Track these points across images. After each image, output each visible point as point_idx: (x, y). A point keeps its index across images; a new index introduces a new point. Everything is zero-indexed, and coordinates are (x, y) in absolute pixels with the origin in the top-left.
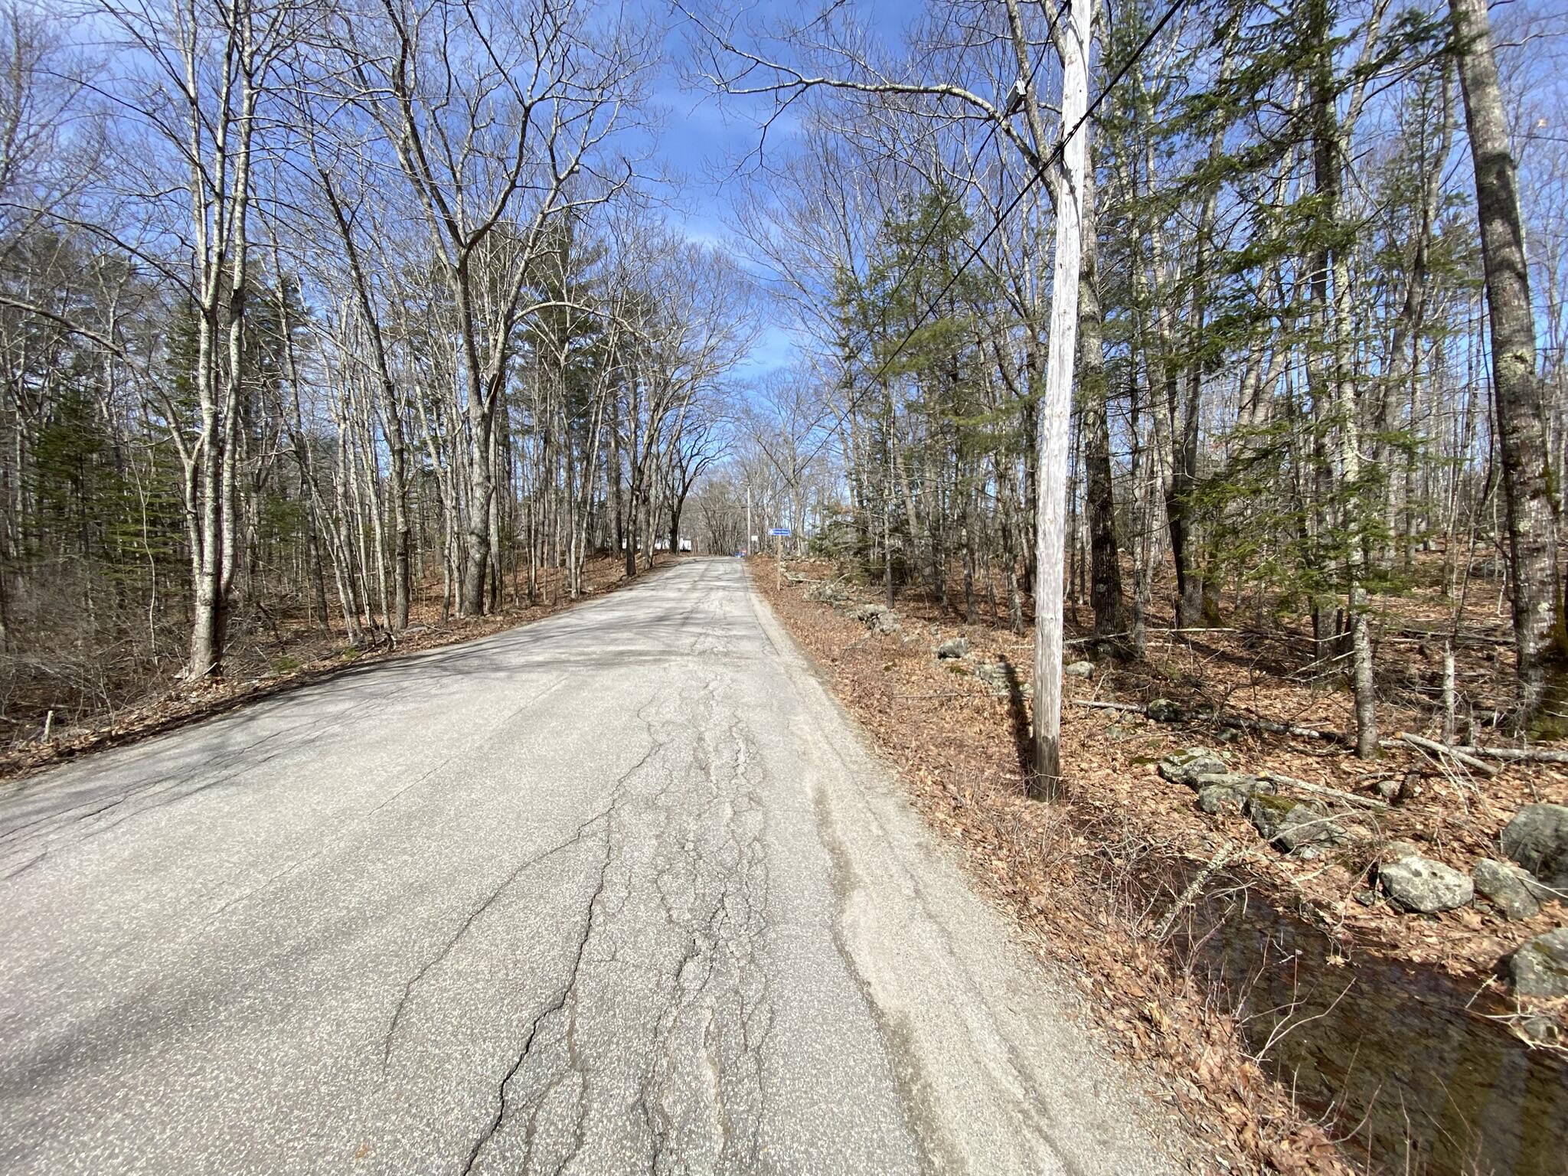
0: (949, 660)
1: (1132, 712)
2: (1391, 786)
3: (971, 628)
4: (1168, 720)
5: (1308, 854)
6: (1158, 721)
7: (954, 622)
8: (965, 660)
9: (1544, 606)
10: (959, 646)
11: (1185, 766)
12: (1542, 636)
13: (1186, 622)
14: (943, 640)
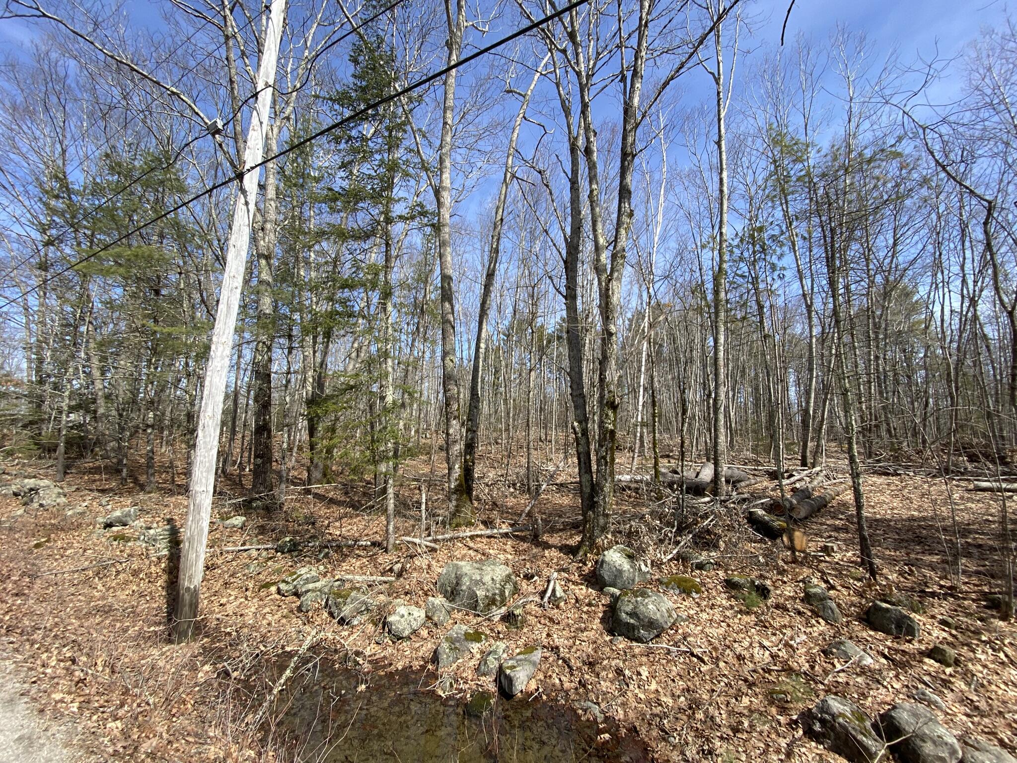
0: (115, 529)
1: (267, 549)
2: (397, 567)
3: (146, 497)
4: (290, 551)
5: (355, 622)
6: (283, 553)
7: (130, 492)
8: (132, 527)
9: (457, 466)
10: (128, 515)
11: (295, 583)
12: (456, 480)
13: (313, 480)
14: (113, 510)
